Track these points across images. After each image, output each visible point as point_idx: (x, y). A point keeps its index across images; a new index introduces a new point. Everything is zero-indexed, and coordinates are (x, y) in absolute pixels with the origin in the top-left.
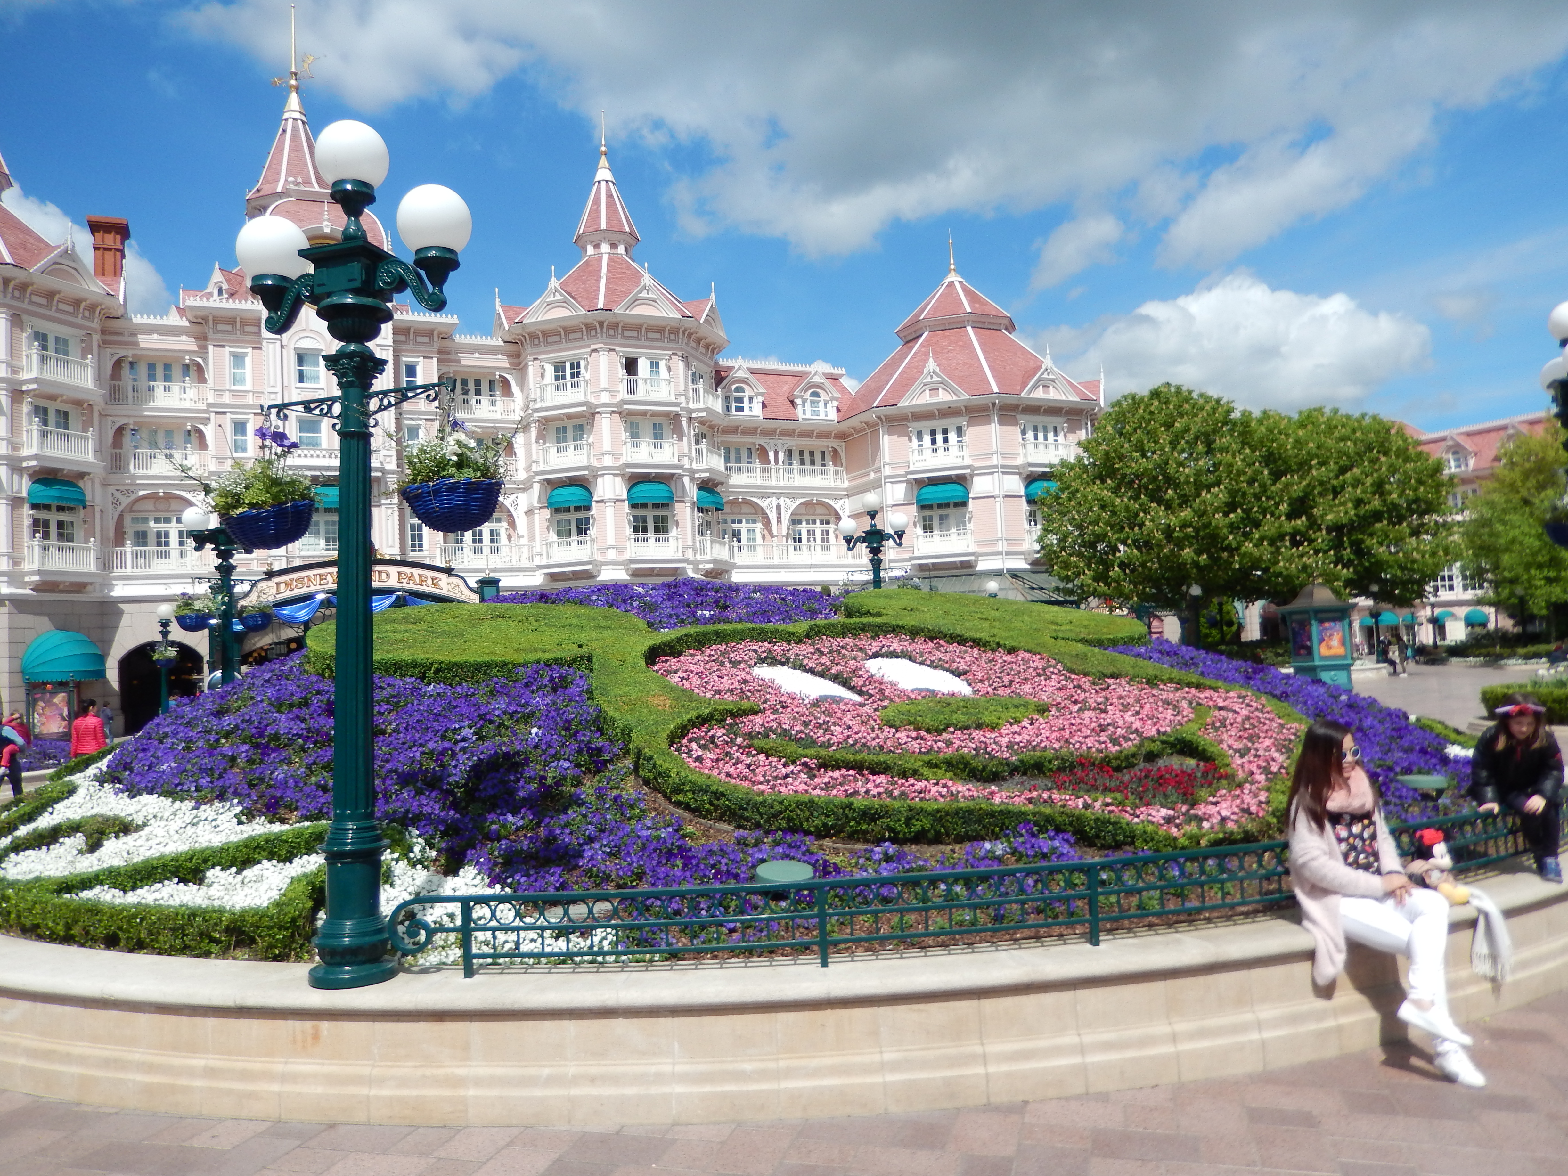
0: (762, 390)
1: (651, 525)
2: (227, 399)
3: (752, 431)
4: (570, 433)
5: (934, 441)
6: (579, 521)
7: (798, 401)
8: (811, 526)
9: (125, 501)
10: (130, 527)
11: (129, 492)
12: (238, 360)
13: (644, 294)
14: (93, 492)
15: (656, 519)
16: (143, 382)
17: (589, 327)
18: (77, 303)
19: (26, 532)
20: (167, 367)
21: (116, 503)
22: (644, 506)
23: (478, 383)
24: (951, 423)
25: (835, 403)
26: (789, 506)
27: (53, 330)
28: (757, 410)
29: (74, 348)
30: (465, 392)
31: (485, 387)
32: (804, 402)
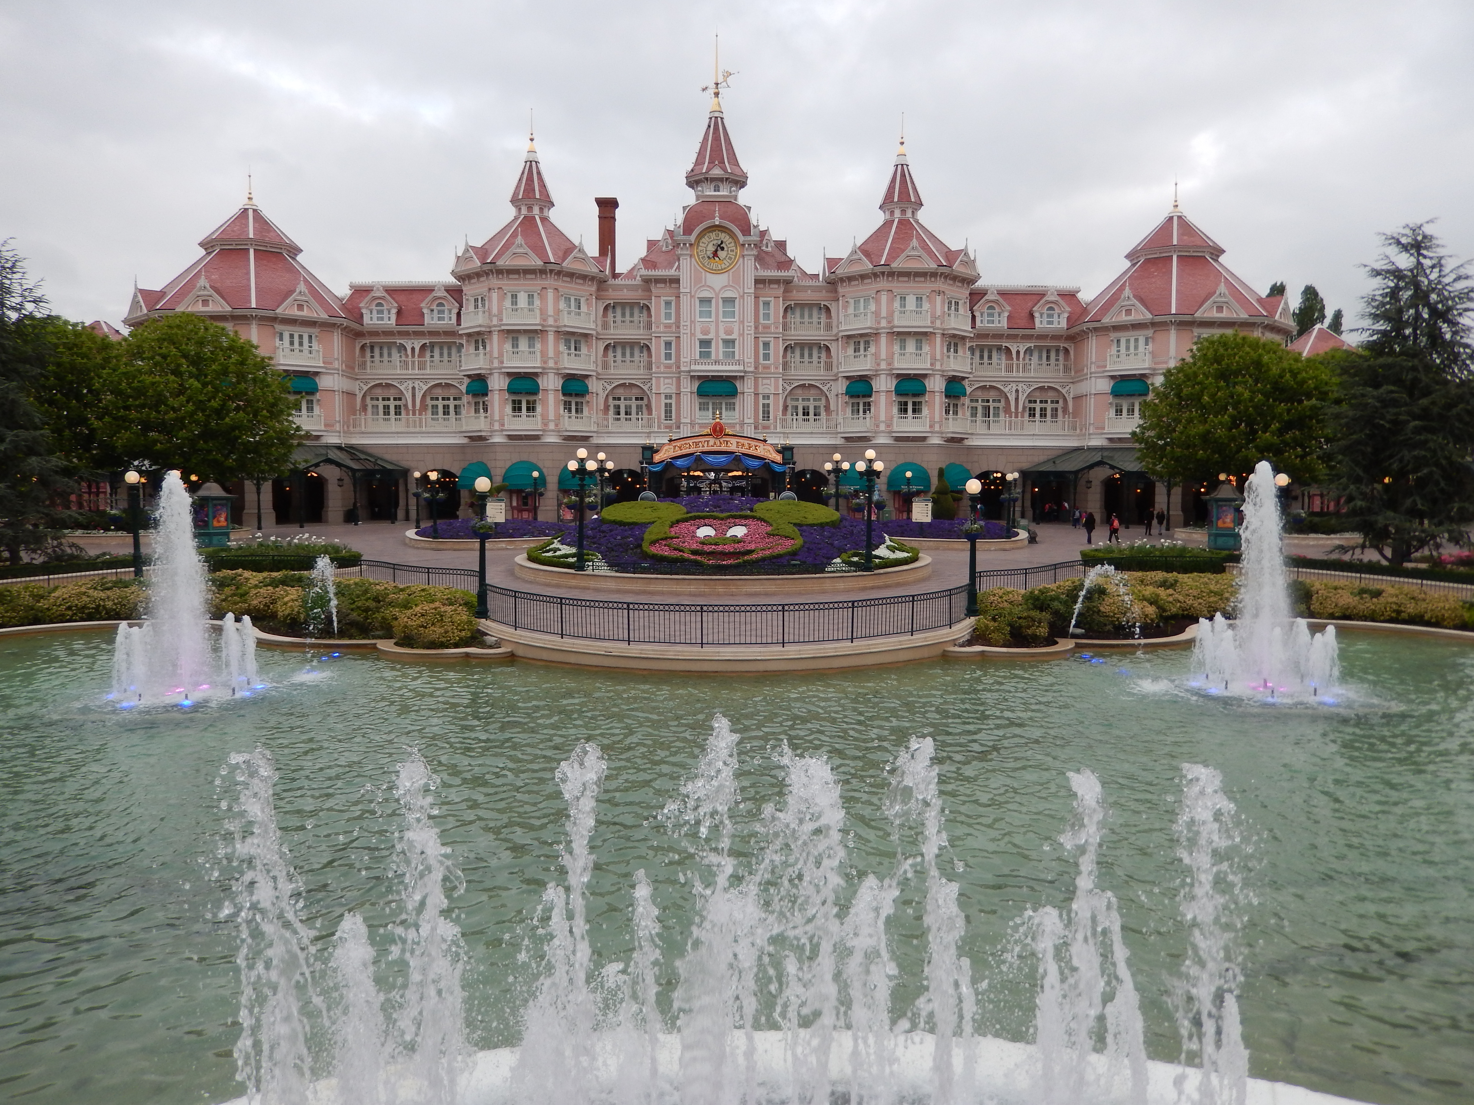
0: (1009, 308)
1: (910, 408)
2: (661, 329)
3: (999, 336)
4: (862, 346)
5: (1128, 348)
6: (864, 404)
7: (1037, 315)
8: (1043, 405)
9: (609, 388)
10: (612, 403)
12: (668, 305)
13: (912, 253)
14: (593, 384)
15: (914, 404)
17: (876, 276)
18: (585, 277)
19: (561, 409)
21: (604, 388)
22: (906, 395)
24: (1141, 335)
25: (1066, 315)
26: (1025, 391)
28: (1004, 324)
29: (584, 304)
30: (803, 316)
32: (1041, 315)
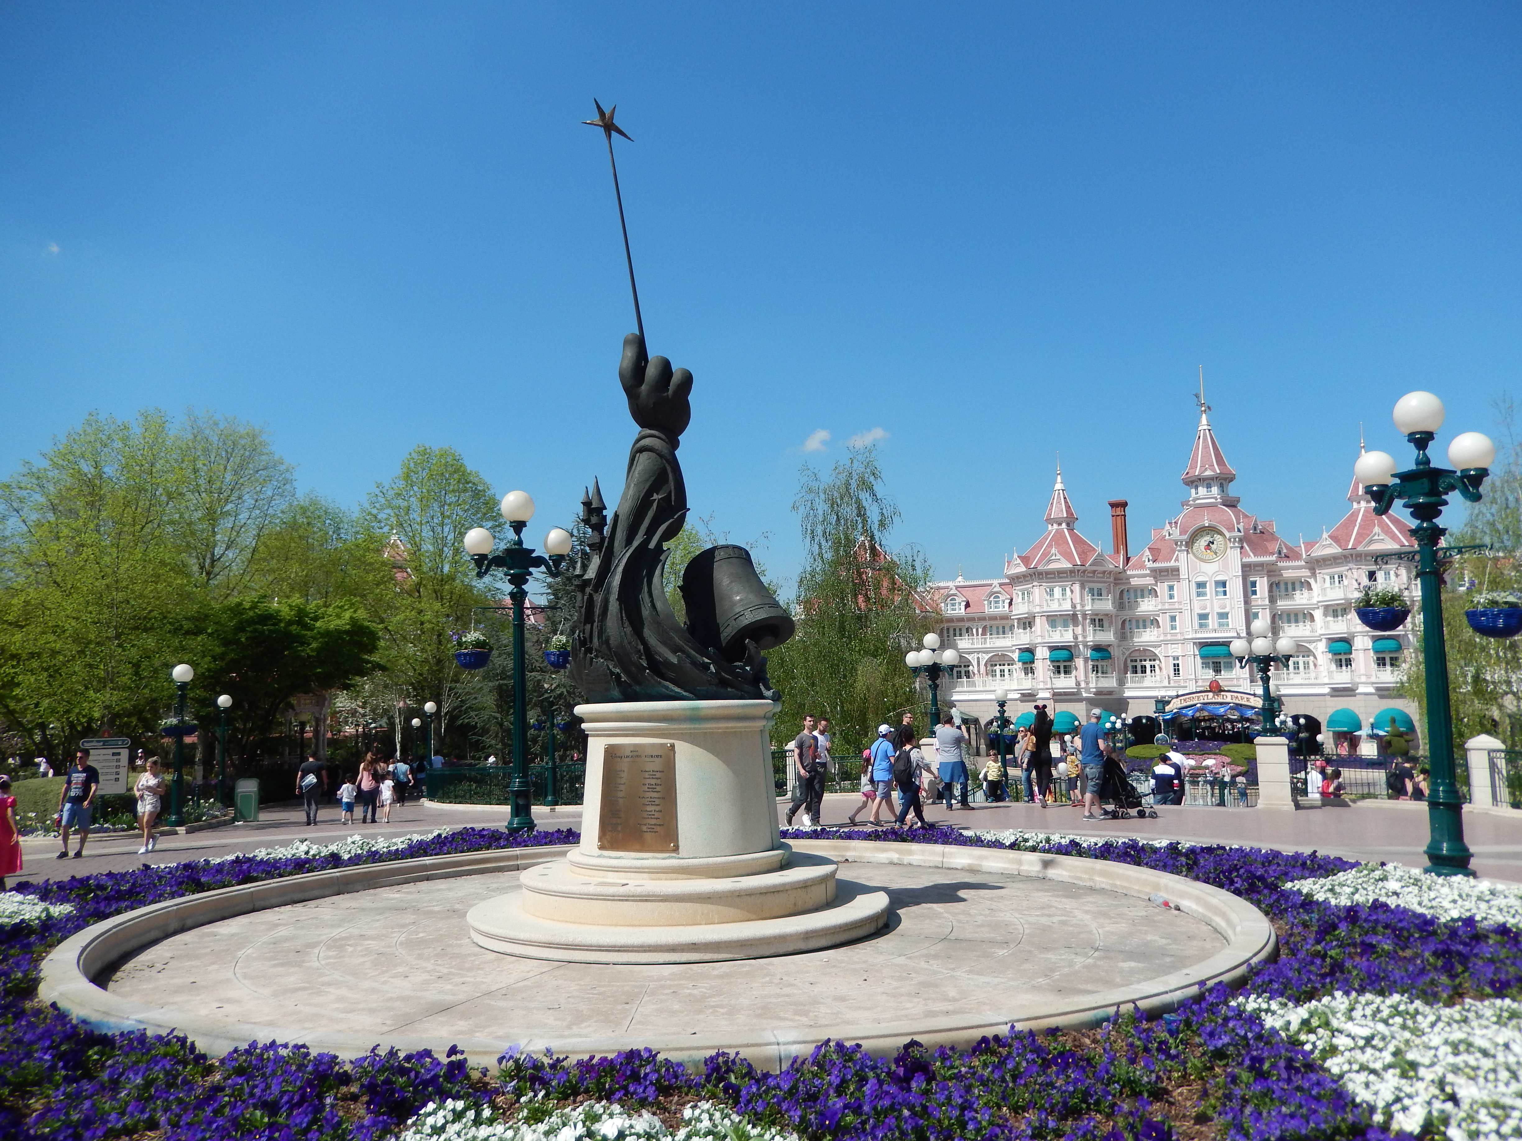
1: (1388, 661)
2: (1167, 606)
4: (1339, 613)
6: (1346, 660)
9: (1127, 653)
10: (1130, 664)
11: (1128, 649)
12: (1171, 588)
13: (1376, 537)
14: (1115, 652)
15: (1392, 659)
16: (1132, 600)
17: (1345, 557)
18: (1104, 572)
19: (1090, 671)
20: (1142, 591)
21: (1124, 654)
22: (1383, 652)
23: (1293, 584)
27: (1096, 586)
29: (1104, 592)
30: (1287, 589)
31: (1297, 585)
